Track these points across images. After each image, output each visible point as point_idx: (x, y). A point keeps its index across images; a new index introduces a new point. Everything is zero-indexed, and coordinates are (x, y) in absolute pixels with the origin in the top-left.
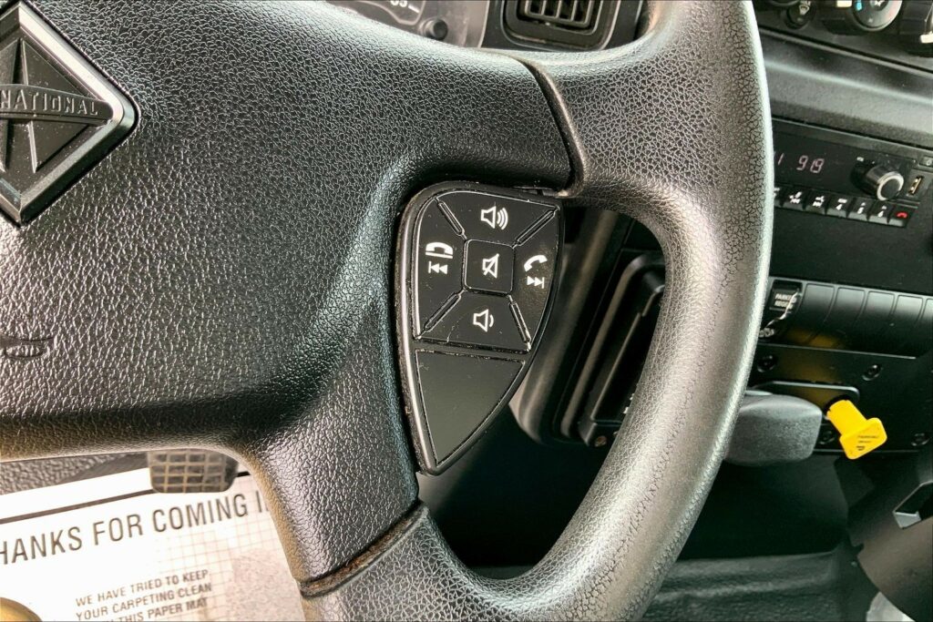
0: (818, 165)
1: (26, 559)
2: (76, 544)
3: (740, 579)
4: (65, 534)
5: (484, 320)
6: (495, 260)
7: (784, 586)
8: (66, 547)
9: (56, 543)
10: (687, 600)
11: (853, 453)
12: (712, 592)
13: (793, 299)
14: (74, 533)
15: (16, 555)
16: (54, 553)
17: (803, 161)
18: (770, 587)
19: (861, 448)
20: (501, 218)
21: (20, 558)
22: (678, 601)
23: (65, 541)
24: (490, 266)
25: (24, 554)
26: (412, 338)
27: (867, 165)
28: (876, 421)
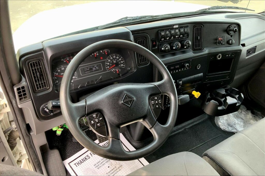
0: (178, 66)
1: (83, 163)
2: (89, 158)
3: (193, 123)
4: (86, 157)
5: (157, 106)
6: (157, 101)
7: (200, 121)
8: (88, 159)
9: (86, 159)
10: (185, 129)
11: (197, 97)
12: (189, 126)
13: (181, 82)
14: (88, 156)
15: (81, 163)
16: (86, 160)
17: (176, 67)
18: (198, 122)
19: (198, 96)
20: (156, 98)
21: (82, 163)
22: (184, 130)
23: (87, 158)
24: (157, 102)
25: (82, 162)
26: (153, 109)
27: (184, 64)
28: (198, 92)
